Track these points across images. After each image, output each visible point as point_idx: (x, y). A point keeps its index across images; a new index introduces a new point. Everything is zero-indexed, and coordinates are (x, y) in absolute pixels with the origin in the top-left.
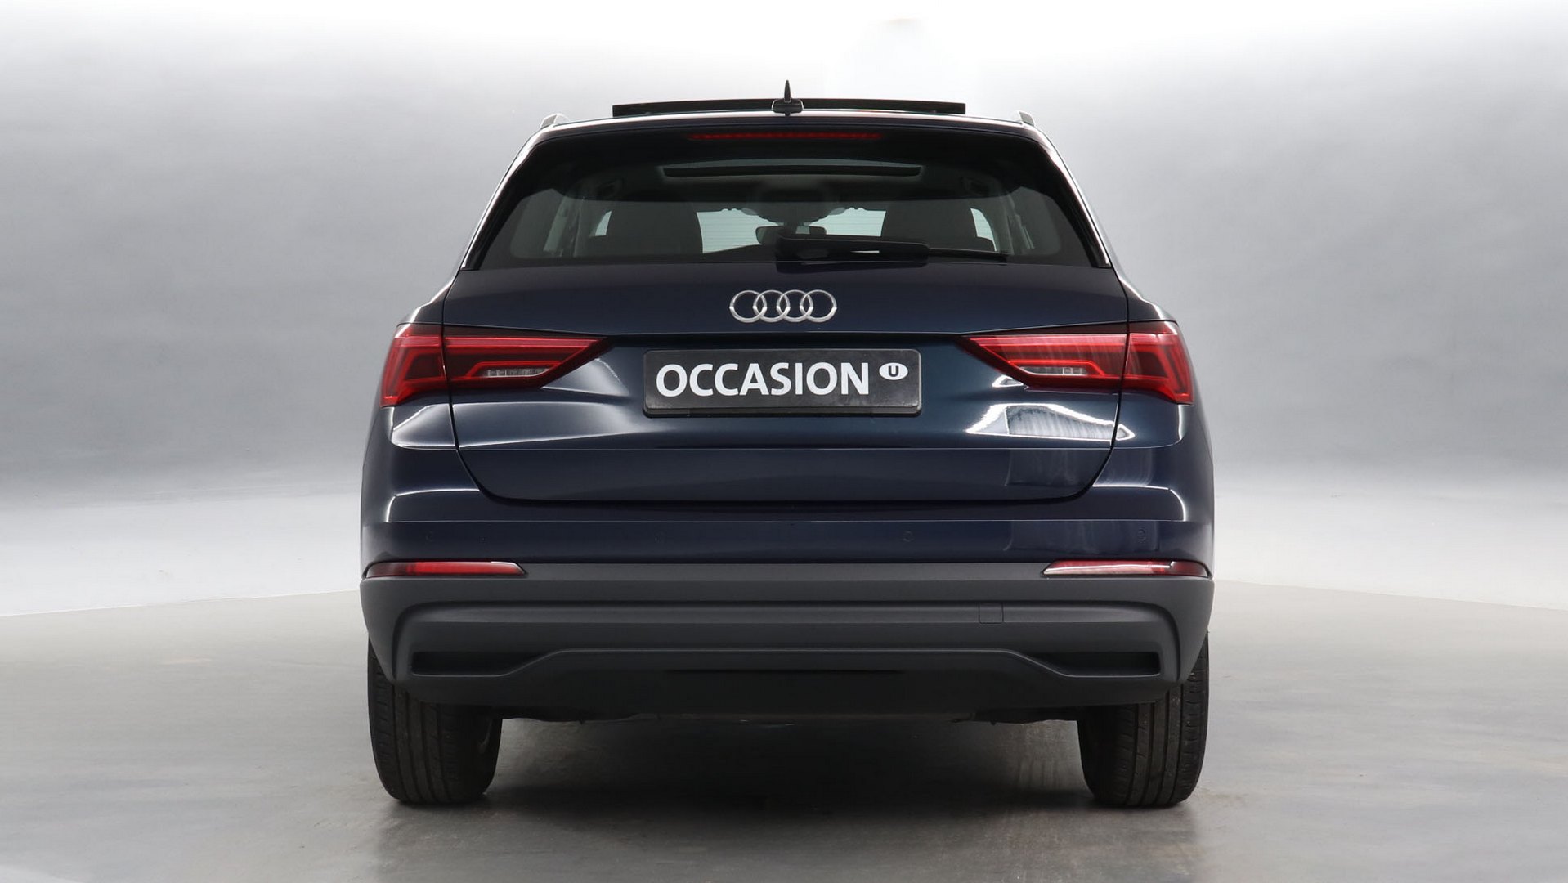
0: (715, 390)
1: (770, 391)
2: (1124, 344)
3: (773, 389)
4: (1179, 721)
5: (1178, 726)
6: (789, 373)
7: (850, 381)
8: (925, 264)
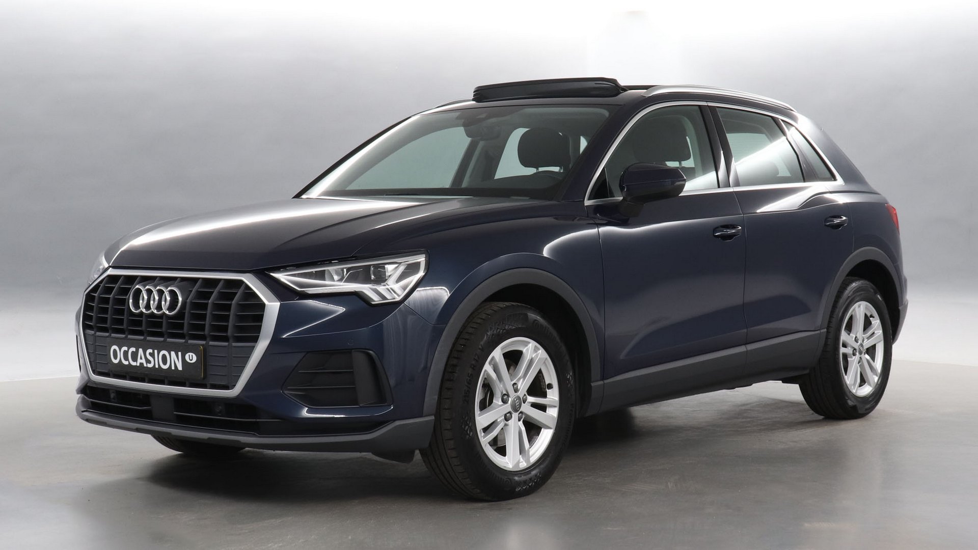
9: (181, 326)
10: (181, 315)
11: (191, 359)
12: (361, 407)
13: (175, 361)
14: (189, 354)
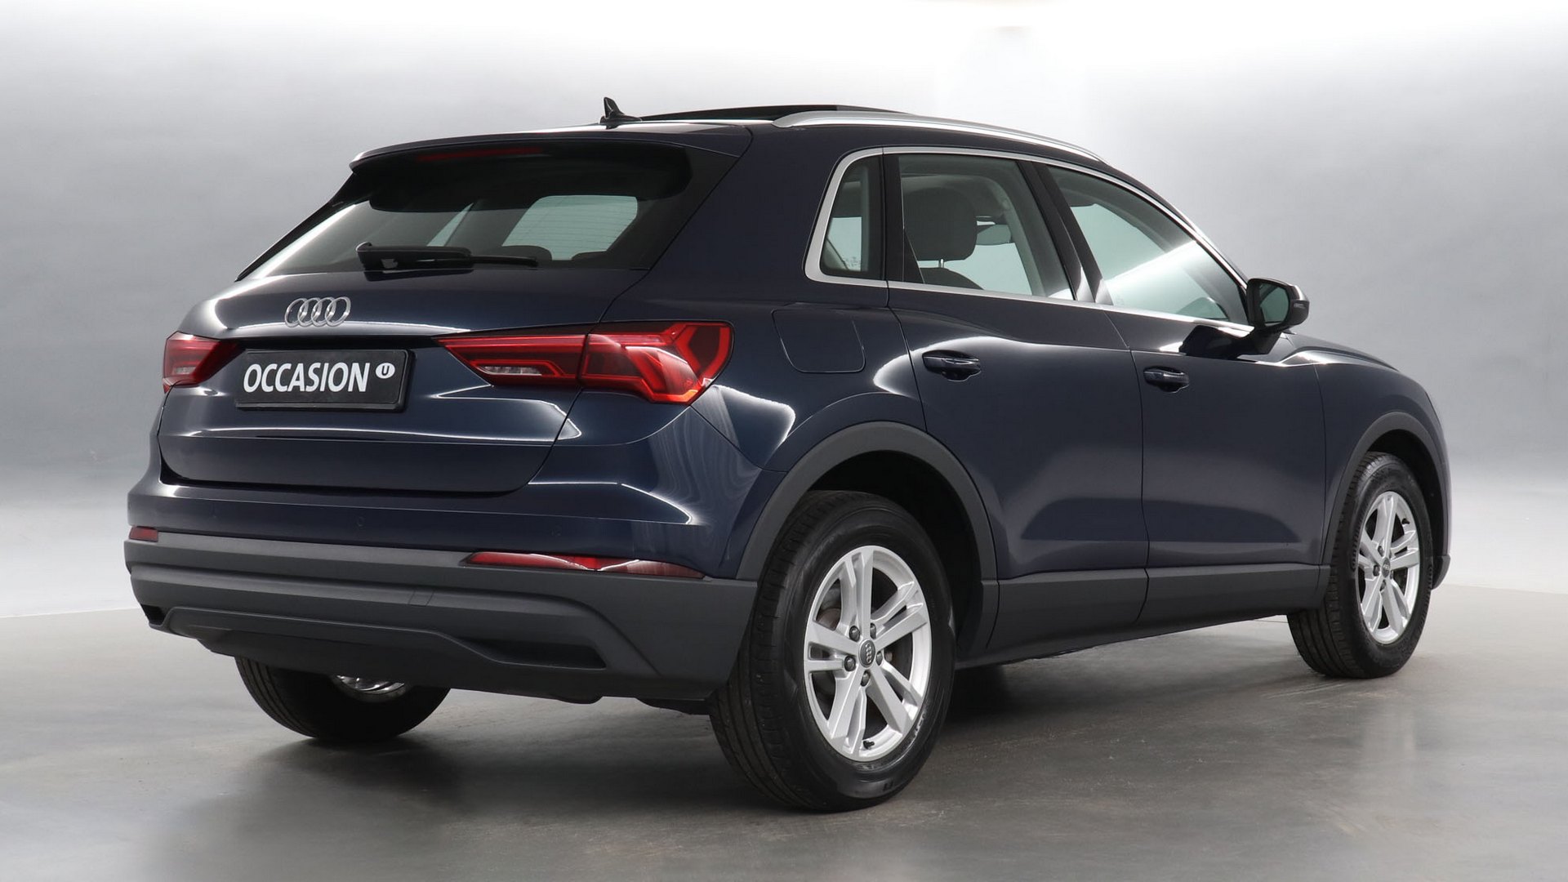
0: (275, 387)
1: (305, 388)
2: (581, 345)
3: (307, 387)
4: (755, 723)
5: (755, 728)
6: (318, 372)
7: (355, 378)
8: (471, 271)
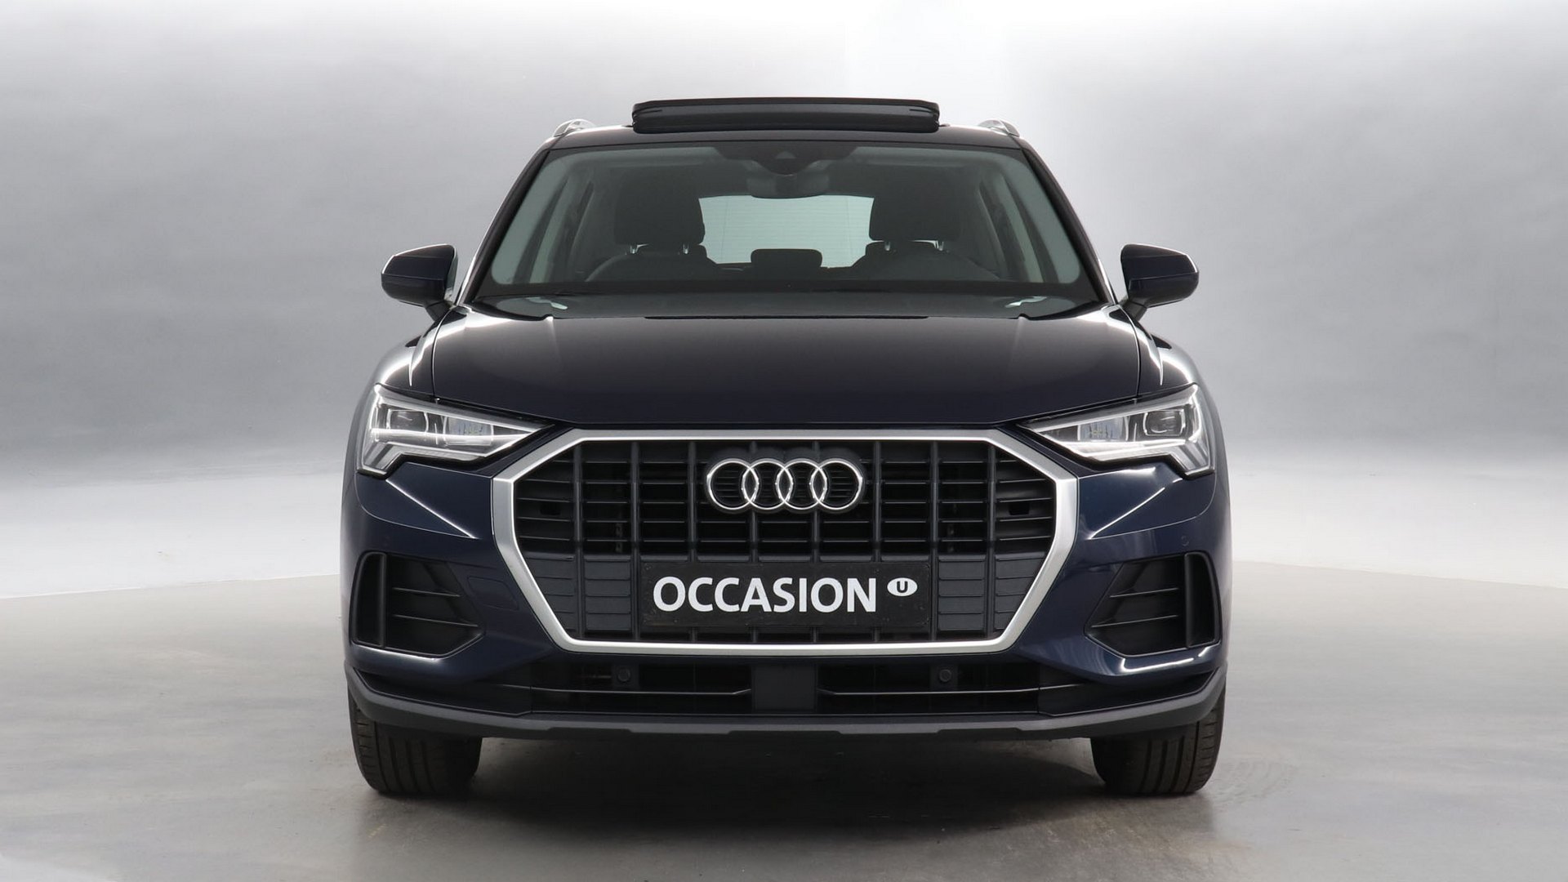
9: (868, 531)
10: (864, 510)
11: (902, 588)
12: (1190, 649)
13: (861, 595)
14: (899, 580)
